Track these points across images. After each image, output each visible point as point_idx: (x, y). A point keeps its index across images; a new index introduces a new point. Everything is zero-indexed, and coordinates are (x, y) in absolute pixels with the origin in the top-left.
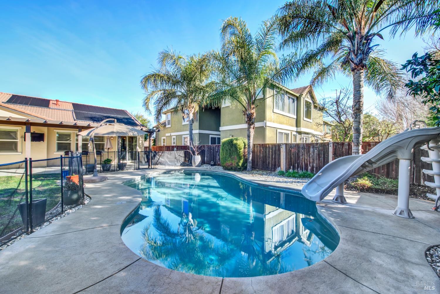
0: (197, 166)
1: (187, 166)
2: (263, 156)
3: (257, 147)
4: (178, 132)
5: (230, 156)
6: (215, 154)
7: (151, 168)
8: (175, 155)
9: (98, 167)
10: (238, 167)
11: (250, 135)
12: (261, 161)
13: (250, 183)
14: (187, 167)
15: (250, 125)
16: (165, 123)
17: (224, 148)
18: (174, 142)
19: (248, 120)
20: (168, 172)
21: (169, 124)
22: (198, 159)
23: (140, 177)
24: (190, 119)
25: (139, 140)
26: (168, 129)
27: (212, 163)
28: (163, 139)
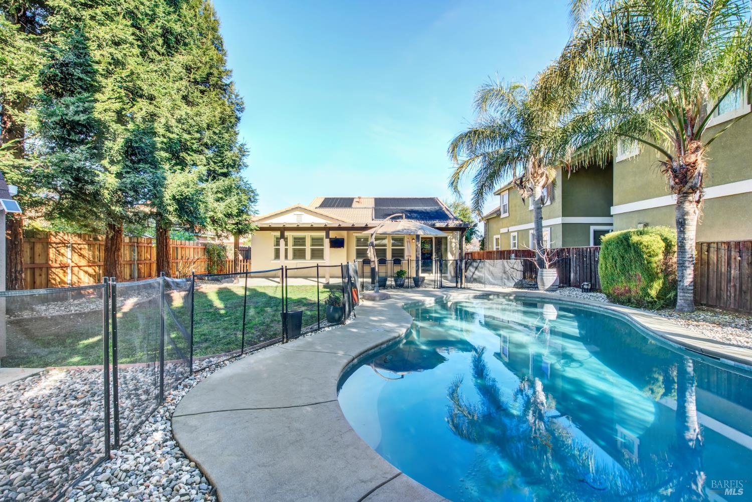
0: (547, 290)
1: (528, 288)
2: (740, 274)
3: (718, 249)
4: (521, 224)
5: (624, 271)
6: (593, 266)
7: (461, 288)
8: (504, 267)
9: (390, 282)
10: (647, 298)
11: (685, 220)
12: (732, 290)
13: (663, 339)
14: (526, 291)
15: (684, 196)
16: (499, 210)
17: (608, 254)
18: (515, 243)
19: (676, 183)
20: (485, 296)
21: (505, 212)
22: (550, 276)
23: (433, 299)
24: (536, 199)
25: (451, 242)
26: (505, 221)
27: (586, 285)
28: (497, 239)
